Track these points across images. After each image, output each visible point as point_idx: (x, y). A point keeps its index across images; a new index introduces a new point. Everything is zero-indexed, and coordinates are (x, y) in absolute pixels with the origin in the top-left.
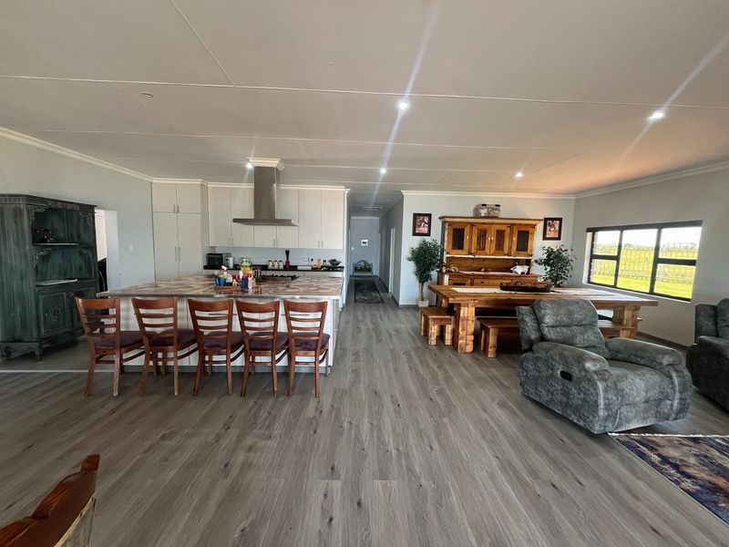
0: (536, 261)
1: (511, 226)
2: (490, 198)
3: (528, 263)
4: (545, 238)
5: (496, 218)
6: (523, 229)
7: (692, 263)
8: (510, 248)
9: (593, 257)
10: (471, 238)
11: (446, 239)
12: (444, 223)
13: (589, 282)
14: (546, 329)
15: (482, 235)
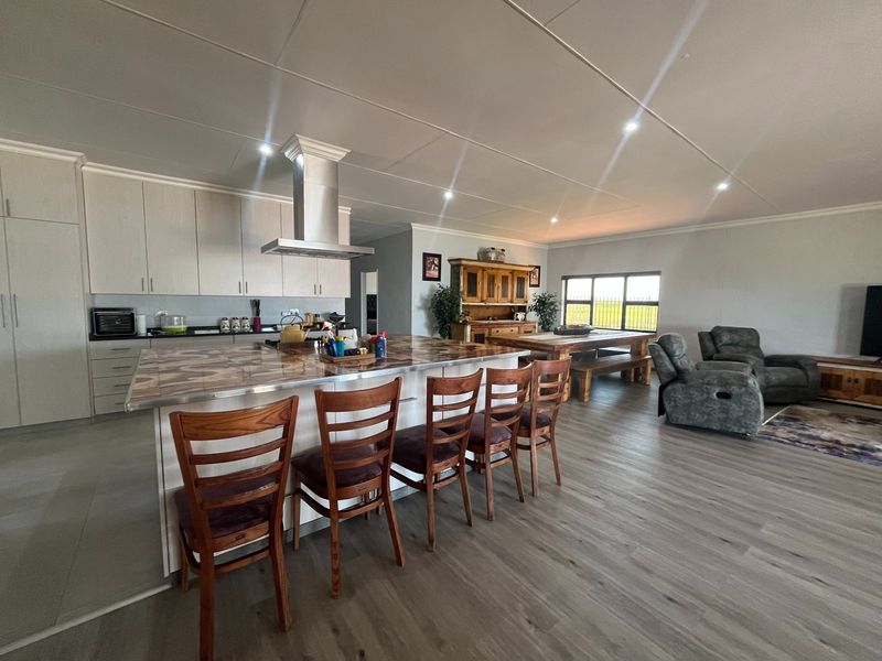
0: (529, 308)
1: (512, 272)
3: (524, 309)
4: (531, 285)
5: (502, 263)
6: (520, 276)
7: (656, 304)
8: (512, 294)
9: (567, 302)
10: (483, 284)
11: (462, 284)
15: (492, 282)
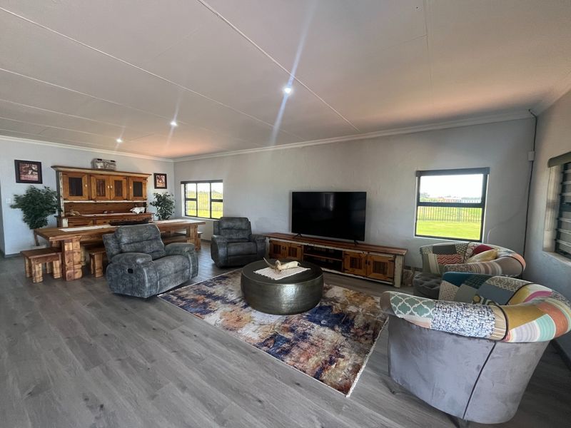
0: (151, 204)
1: (127, 178)
2: (107, 154)
3: (145, 205)
4: (156, 187)
5: (113, 171)
6: (137, 180)
7: (221, 201)
8: (128, 194)
9: (186, 199)
10: (90, 187)
11: (61, 186)
12: (58, 172)
13: (186, 215)
14: (123, 246)
15: (101, 185)
